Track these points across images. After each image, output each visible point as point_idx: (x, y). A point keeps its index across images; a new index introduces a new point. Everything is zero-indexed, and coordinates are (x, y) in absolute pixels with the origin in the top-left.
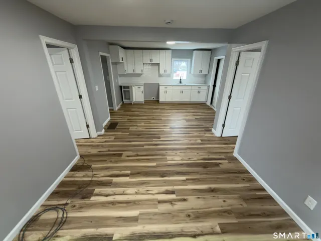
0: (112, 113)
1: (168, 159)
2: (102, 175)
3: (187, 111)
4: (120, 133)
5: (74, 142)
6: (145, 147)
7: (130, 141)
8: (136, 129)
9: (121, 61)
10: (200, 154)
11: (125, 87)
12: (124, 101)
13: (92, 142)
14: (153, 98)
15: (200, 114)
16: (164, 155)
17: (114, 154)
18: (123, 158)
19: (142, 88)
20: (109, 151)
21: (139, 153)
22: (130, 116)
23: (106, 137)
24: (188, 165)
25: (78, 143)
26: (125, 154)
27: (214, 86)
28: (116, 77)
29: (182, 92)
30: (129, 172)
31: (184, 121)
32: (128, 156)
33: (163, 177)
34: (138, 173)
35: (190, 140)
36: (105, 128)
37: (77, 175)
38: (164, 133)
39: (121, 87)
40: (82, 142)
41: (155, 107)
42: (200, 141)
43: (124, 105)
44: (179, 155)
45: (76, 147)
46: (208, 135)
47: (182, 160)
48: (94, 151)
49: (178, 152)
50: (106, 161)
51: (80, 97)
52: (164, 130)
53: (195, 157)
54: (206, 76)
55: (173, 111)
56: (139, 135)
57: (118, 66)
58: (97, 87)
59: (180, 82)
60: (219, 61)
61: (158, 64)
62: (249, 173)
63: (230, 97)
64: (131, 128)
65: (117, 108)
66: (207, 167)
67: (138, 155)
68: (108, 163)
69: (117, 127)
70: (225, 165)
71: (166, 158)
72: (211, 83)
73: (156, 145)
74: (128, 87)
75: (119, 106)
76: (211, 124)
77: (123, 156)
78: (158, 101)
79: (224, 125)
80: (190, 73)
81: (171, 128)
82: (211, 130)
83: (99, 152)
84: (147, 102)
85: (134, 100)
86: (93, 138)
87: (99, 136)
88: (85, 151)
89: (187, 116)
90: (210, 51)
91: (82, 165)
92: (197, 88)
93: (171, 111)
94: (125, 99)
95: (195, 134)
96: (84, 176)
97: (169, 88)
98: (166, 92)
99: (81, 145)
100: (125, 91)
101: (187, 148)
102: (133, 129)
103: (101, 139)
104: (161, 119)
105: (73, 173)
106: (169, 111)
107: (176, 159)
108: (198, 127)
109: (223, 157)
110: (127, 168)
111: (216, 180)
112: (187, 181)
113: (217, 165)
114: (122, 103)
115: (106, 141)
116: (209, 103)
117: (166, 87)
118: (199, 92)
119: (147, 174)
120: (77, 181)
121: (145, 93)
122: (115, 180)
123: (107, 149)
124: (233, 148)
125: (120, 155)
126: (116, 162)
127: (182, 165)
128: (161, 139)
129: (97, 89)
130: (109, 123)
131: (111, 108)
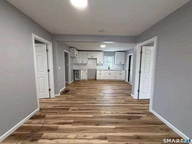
0: (67, 85)
1: (101, 113)
2: (52, 123)
3: (114, 84)
4: (70, 96)
5: (38, 100)
6: (86, 104)
7: (76, 101)
8: (81, 93)
9: (75, 56)
10: (125, 110)
11: (76, 71)
12: (75, 79)
13: (50, 101)
14: (93, 78)
15: (122, 86)
16: (99, 110)
17: (64, 109)
18: (70, 111)
19: (86, 71)
20: (61, 106)
21: (81, 108)
22: (78, 87)
23: (60, 98)
24: (117, 117)
25: (40, 101)
26: (71, 108)
27: (129, 70)
28: (72, 65)
29: (110, 74)
30: (72, 121)
31: (112, 90)
32: (73, 110)
33: (98, 125)
34: (79, 122)
35: (117, 101)
36: (61, 93)
37: (34, 122)
38: (99, 96)
39: (74, 70)
40: (44, 100)
41: (94, 82)
42: (124, 102)
43: (75, 81)
44: (109, 110)
45: (38, 104)
46: (129, 98)
47: (112, 113)
48: (50, 106)
49: (109, 108)
50: (57, 112)
51: (48, 71)
52: (99, 94)
53: (122, 112)
54: (123, 65)
55: (105, 84)
56: (82, 97)
57: (74, 59)
58: (59, 67)
59: (109, 69)
60: (130, 56)
61: (96, 59)
62: (165, 124)
63: (140, 72)
64: (77, 93)
65: (70, 82)
66: (131, 119)
67: (80, 110)
68: (58, 114)
69: (69, 92)
70: (145, 118)
71: (100, 112)
72: (127, 69)
73: (93, 103)
74: (78, 71)
75: (72, 82)
76: (130, 92)
77: (69, 110)
78: (96, 79)
79: (139, 91)
80: (114, 63)
81: (104, 94)
82: (130, 95)
83: (54, 107)
84: (89, 80)
85: (81, 78)
86: (52, 98)
87: (56, 97)
88: (44, 106)
89: (114, 87)
90: (125, 52)
91: (39, 115)
92: (119, 71)
93: (103, 84)
94: (76, 78)
95: (120, 97)
96: (38, 123)
97: (102, 71)
98: (100, 74)
99: (42, 102)
100: (76, 73)
101: (115, 105)
102: (78, 94)
103: (57, 99)
104: (97, 89)
105: (31, 120)
106: (102, 84)
107: (107, 113)
108: (121, 93)
109: (142, 112)
110: (71, 118)
111: (140, 129)
112: (117, 129)
113: (139, 117)
114: (74, 80)
115: (59, 100)
116: (127, 81)
117: (100, 71)
118: (120, 74)
119: (85, 123)
120: (32, 127)
121: (88, 74)
122: (61, 126)
123: (60, 105)
124: (149, 106)
125: (68, 109)
126: (64, 114)
127: (112, 117)
128: (97, 100)
129: (60, 68)
130: (64, 90)
131: (67, 82)
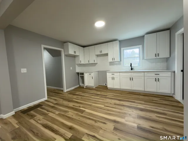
9: (71, 53)
11: (81, 74)
12: (80, 84)
14: (106, 84)
39: (78, 73)
54: (167, 60)
57: (76, 59)
59: (132, 69)
61: (107, 54)
74: (83, 74)
85: (86, 84)
90: (168, 31)
92: (153, 74)
97: (116, 74)
98: (113, 78)
114: (78, 86)
118: (157, 80)
130: (38, 104)
